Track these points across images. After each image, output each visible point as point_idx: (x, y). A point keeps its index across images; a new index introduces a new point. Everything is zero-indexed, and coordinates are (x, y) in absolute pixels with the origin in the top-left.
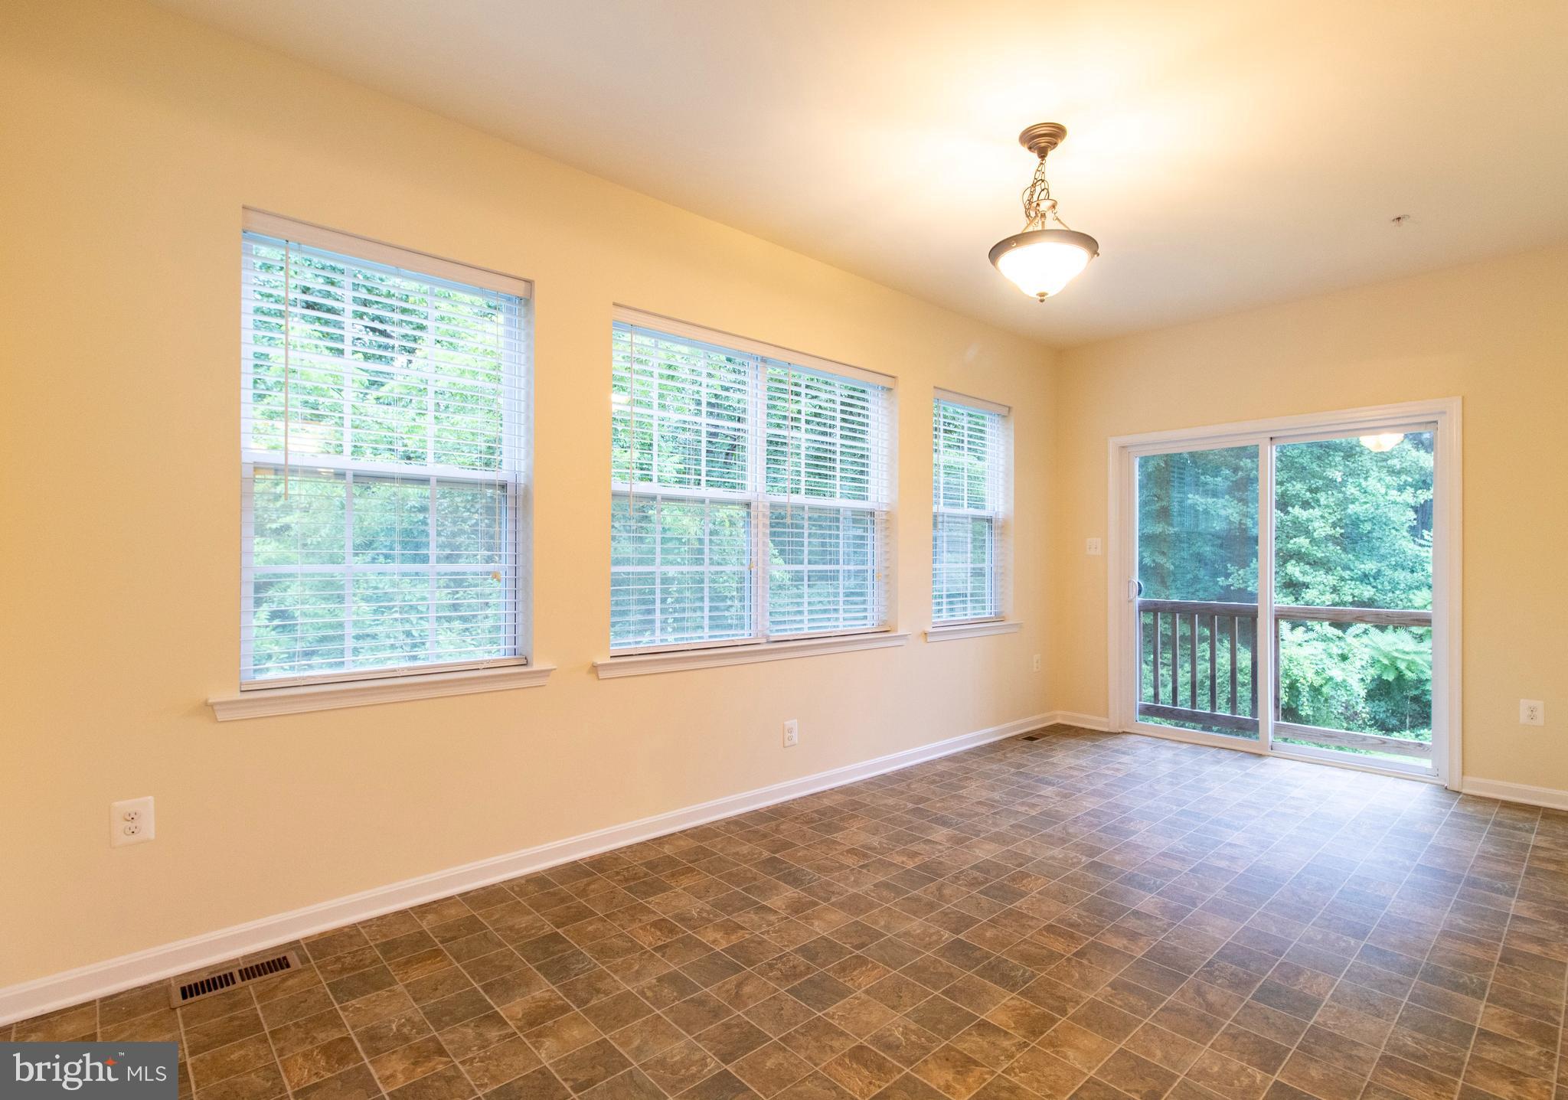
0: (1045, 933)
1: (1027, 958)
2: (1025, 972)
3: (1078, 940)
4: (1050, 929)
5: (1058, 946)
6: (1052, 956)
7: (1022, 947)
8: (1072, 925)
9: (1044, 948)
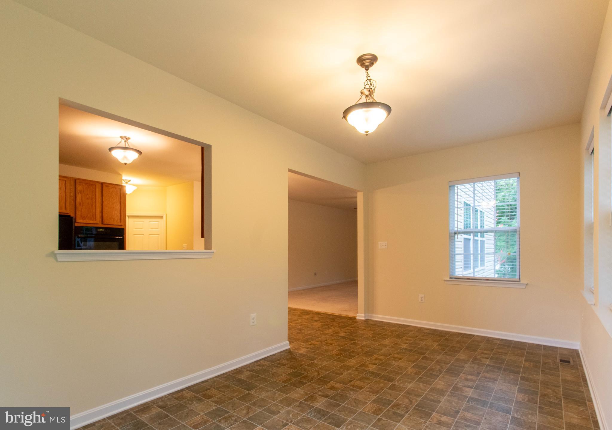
0: (363, 386)
1: (368, 379)
2: (368, 375)
3: (351, 385)
4: (361, 388)
5: (358, 383)
6: (360, 380)
7: (370, 381)
8: (353, 390)
9: (362, 382)
